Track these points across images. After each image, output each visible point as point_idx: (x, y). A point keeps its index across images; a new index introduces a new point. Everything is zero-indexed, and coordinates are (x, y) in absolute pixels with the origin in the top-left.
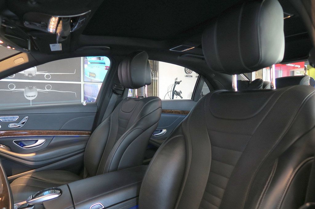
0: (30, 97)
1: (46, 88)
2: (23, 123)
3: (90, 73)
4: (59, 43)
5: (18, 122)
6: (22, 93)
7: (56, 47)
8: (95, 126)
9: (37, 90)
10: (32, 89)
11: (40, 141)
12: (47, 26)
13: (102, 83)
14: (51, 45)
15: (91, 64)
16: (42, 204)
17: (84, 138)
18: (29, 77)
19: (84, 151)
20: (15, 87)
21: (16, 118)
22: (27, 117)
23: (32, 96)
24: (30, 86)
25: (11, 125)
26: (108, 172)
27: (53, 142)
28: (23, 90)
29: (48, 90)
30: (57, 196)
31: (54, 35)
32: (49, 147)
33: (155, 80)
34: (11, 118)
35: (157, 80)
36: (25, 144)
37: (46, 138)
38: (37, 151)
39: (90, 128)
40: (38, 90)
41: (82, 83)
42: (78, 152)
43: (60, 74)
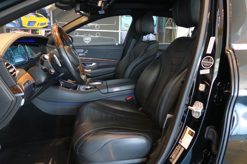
0: (87, 41)
1: (96, 35)
2: (85, 54)
3: (125, 24)
4: (103, 10)
5: (83, 53)
6: (82, 38)
7: (102, 12)
8: (122, 57)
9: (90, 36)
10: (88, 35)
11: (94, 64)
12: (97, 4)
13: (127, 32)
14: (99, 11)
15: (126, 17)
16: (95, 86)
17: (116, 64)
18: (86, 27)
19: (115, 72)
20: (78, 34)
21: (82, 51)
22: (87, 51)
23: (88, 40)
24: (87, 33)
25: (80, 54)
26: (125, 78)
27: (100, 65)
28: (83, 36)
29: (97, 36)
30: (101, 83)
31: (101, 7)
32: (98, 67)
33: (174, 29)
34: (80, 51)
35: (175, 29)
36: (86, 65)
37: (97, 63)
38: (93, 69)
39: (120, 59)
40: (92, 36)
41: (120, 31)
42: (113, 71)
43: (105, 25)
